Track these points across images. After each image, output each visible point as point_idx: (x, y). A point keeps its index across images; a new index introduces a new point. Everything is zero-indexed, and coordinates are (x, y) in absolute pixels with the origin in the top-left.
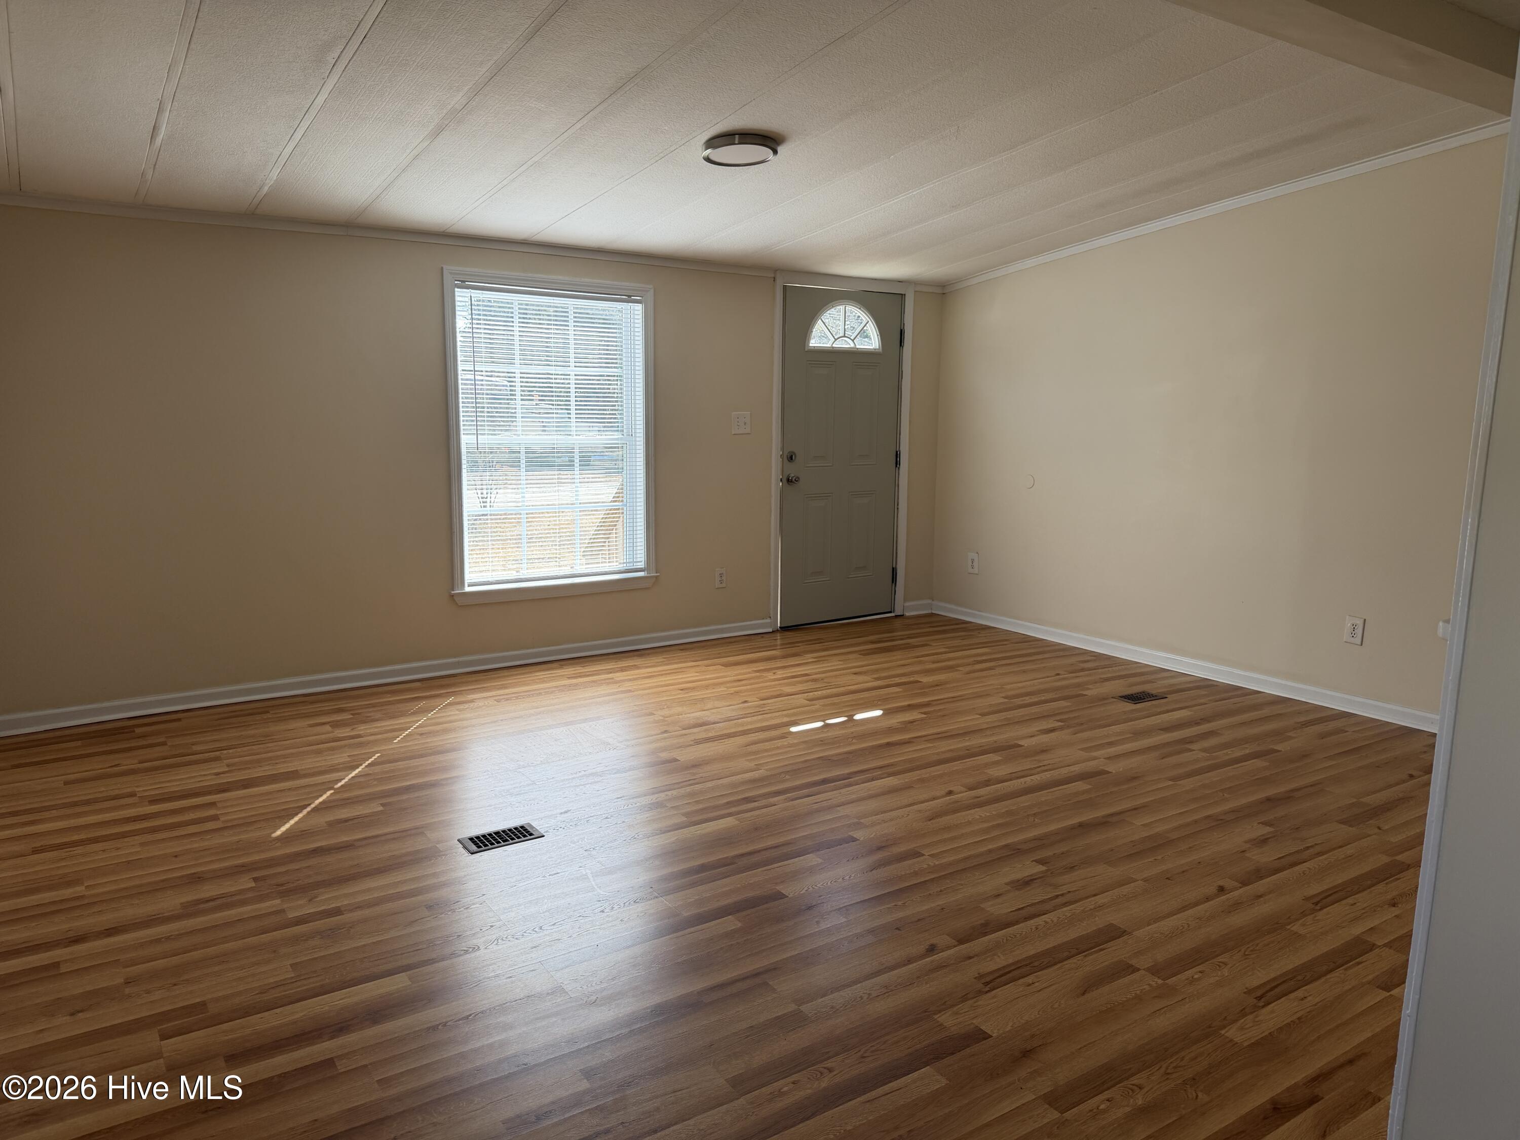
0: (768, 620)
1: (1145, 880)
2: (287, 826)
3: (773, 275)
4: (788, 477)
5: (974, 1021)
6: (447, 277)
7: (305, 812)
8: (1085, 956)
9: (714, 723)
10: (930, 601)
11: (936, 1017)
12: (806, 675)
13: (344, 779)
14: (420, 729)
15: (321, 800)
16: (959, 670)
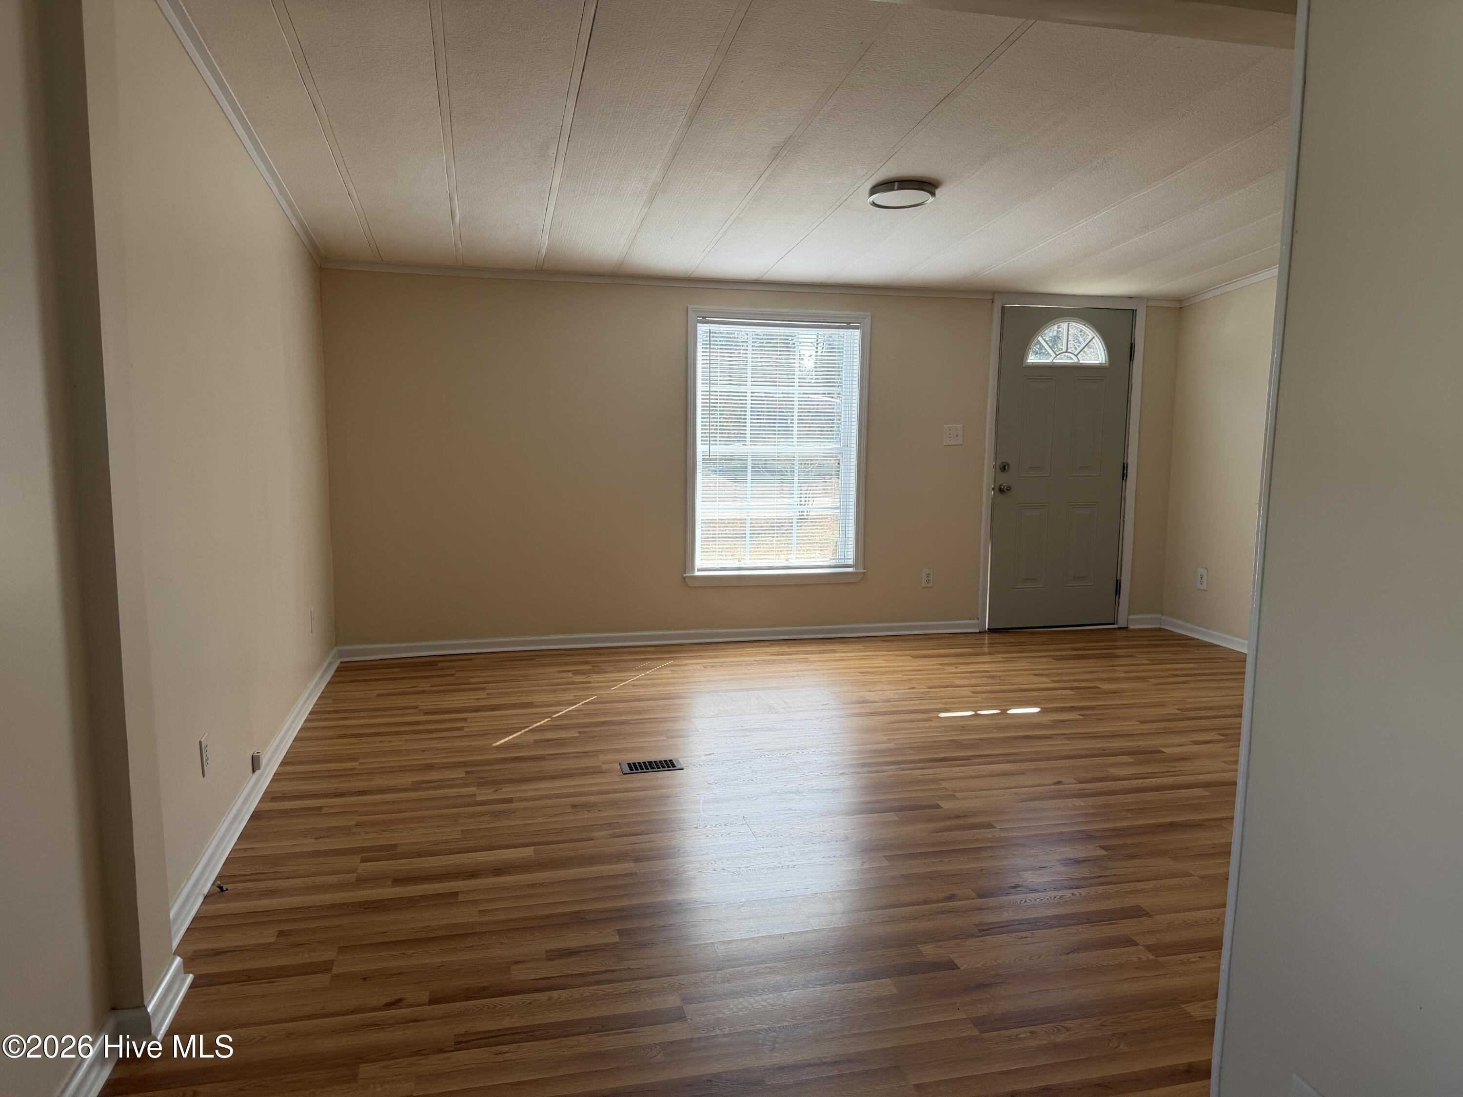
0: (976, 621)
1: (1200, 877)
2: (507, 739)
3: (991, 298)
4: (1001, 485)
5: (950, 955)
6: (691, 314)
7: (523, 731)
8: (1092, 926)
9: (873, 702)
10: (1158, 616)
11: (919, 946)
12: (987, 672)
13: (562, 711)
14: (635, 682)
15: (538, 724)
16: (1149, 681)
